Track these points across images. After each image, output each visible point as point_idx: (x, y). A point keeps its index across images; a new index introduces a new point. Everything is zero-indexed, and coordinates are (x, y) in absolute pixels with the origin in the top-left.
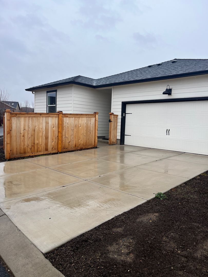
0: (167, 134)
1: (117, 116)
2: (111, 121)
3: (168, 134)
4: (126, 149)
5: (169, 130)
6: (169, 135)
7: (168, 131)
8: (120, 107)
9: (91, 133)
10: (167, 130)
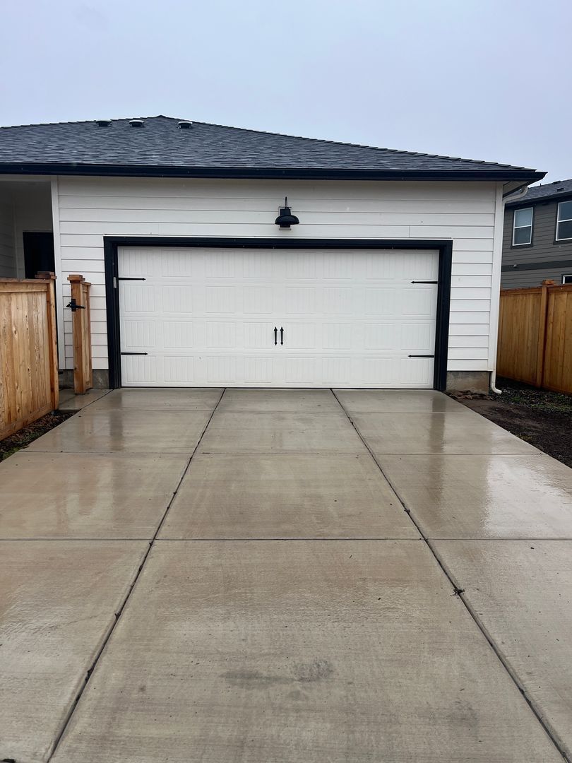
0: (276, 343)
1: (88, 286)
2: (77, 304)
3: (279, 341)
4: (128, 400)
5: (282, 330)
6: (282, 343)
7: (279, 334)
8: (100, 254)
9: (42, 357)
10: (276, 330)
